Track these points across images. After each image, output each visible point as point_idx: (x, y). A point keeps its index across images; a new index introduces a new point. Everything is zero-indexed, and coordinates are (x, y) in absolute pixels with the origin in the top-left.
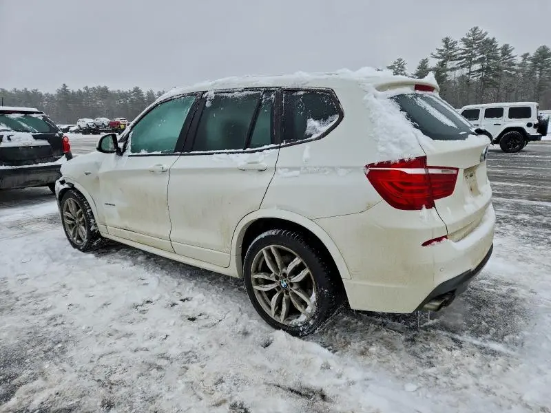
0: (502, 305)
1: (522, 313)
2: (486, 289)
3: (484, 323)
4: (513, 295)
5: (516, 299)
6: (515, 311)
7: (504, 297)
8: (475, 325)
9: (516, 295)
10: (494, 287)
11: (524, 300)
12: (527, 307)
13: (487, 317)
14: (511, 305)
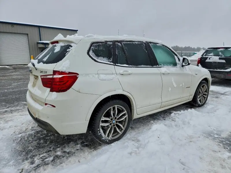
0: (31, 151)
1: (20, 153)
2: (45, 154)
3: (31, 139)
4: (30, 160)
5: (27, 159)
6: (24, 151)
7: (34, 156)
8: (33, 137)
9: (28, 161)
10: (43, 159)
11: (23, 161)
12: (19, 158)
13: (32, 142)
14: (27, 153)
